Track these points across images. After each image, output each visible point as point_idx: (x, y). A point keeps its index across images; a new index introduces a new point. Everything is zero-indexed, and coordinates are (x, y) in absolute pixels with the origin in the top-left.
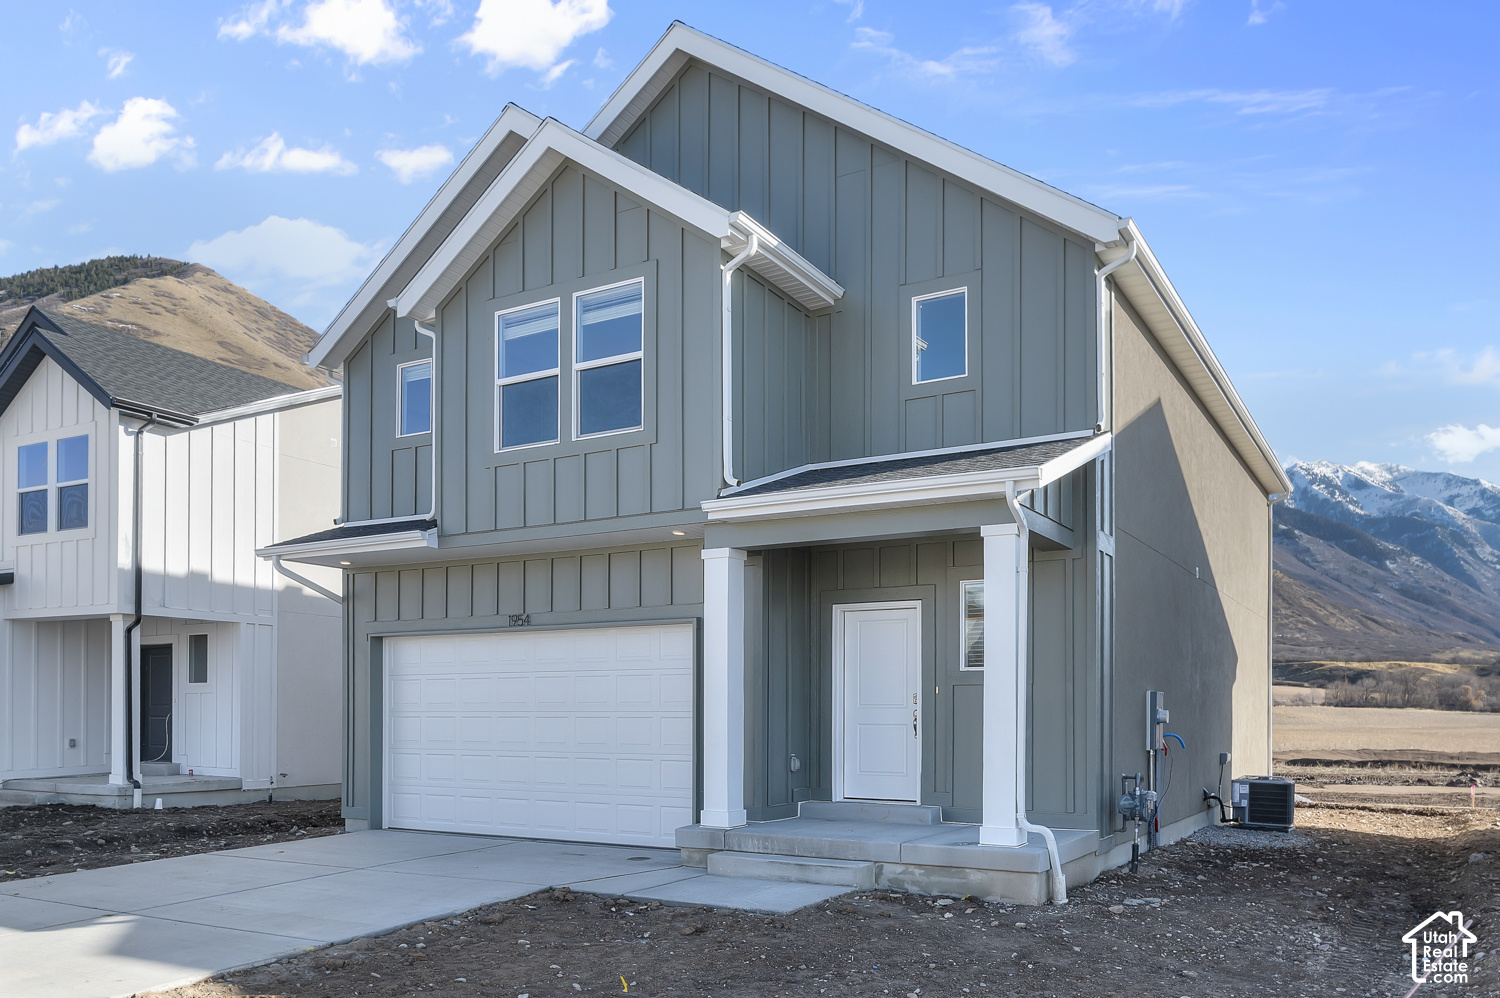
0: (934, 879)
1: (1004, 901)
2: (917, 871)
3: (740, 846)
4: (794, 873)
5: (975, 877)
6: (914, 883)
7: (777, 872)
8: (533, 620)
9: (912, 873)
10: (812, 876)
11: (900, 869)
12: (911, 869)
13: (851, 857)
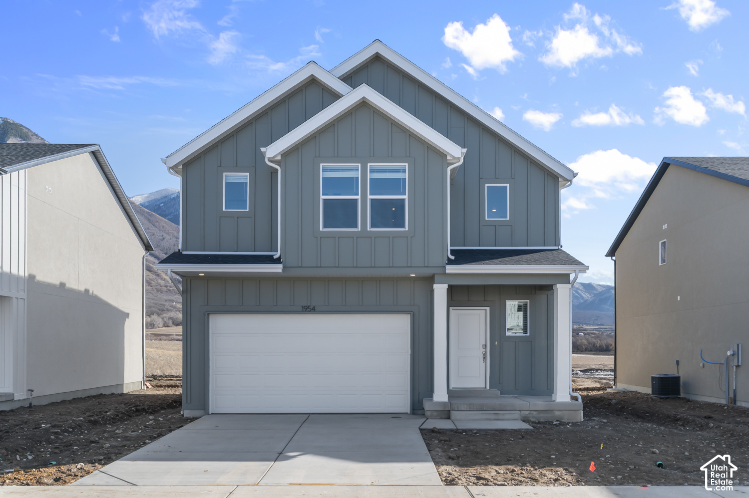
0: (541, 415)
1: (569, 421)
2: (535, 413)
3: (458, 408)
4: (493, 417)
5: (557, 413)
6: (534, 417)
7: (485, 417)
8: (316, 309)
9: (533, 414)
10: (501, 417)
11: (527, 412)
12: (532, 412)
13: (508, 409)
